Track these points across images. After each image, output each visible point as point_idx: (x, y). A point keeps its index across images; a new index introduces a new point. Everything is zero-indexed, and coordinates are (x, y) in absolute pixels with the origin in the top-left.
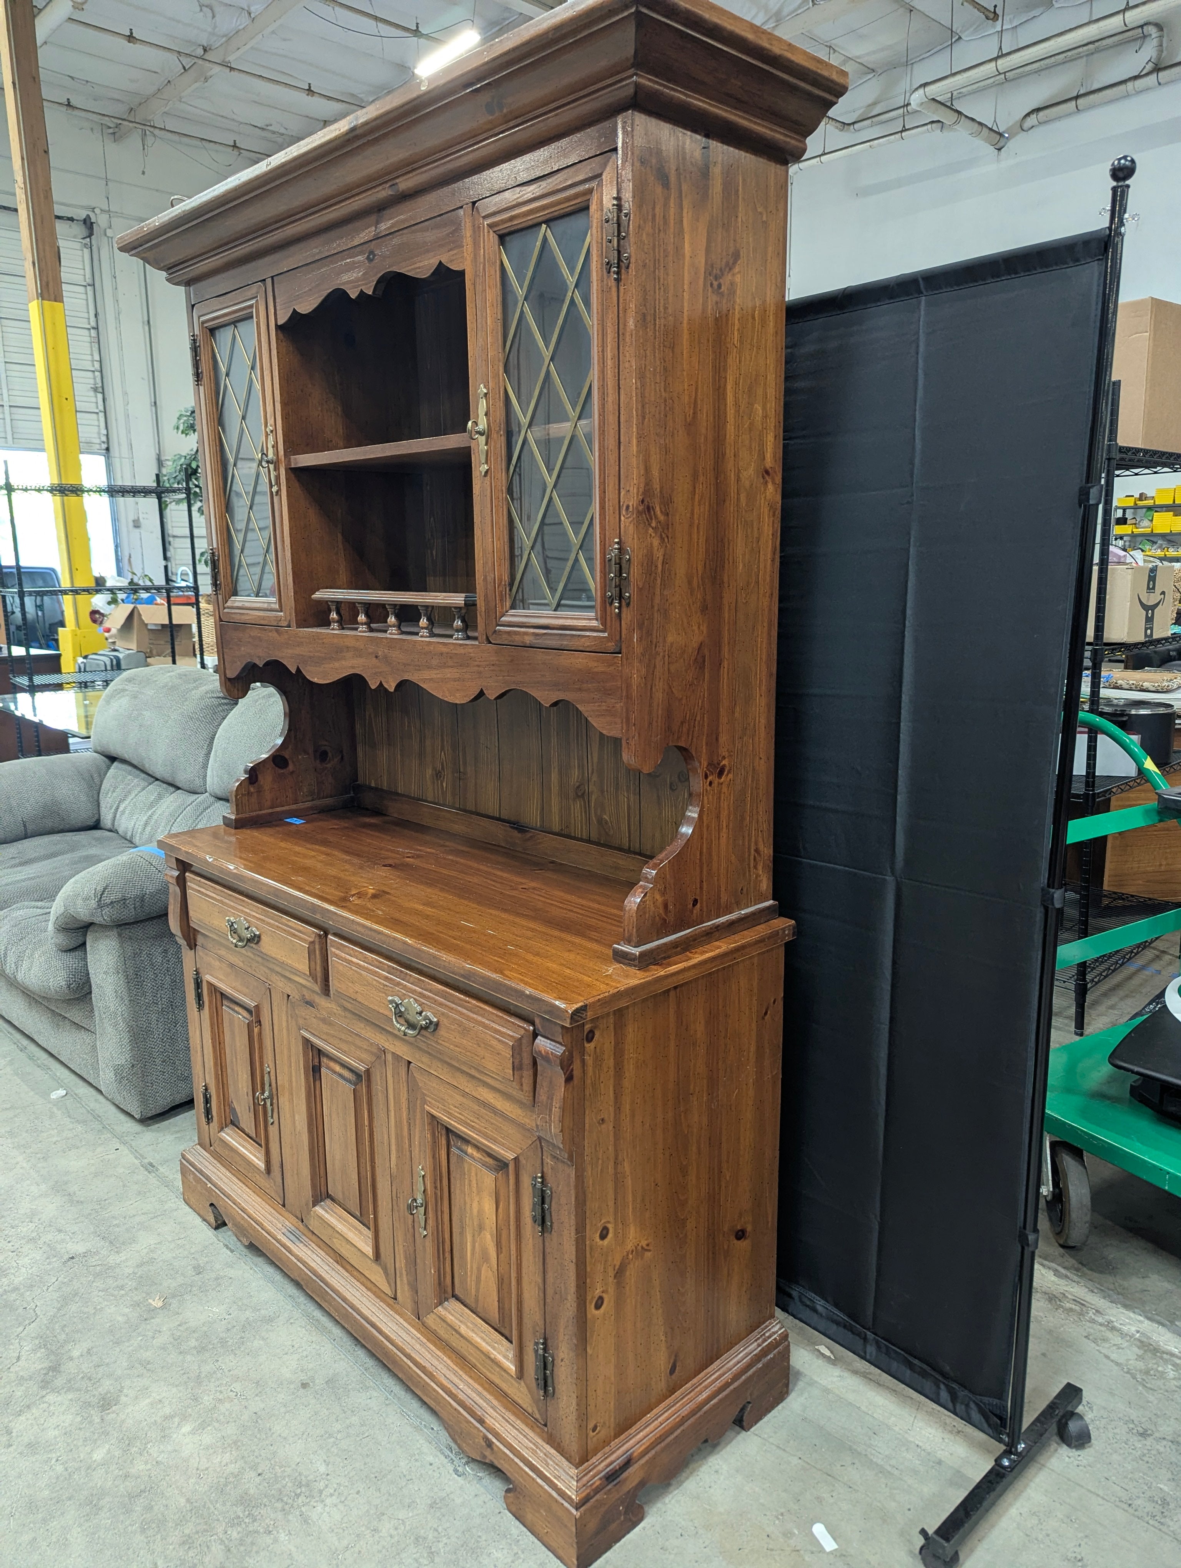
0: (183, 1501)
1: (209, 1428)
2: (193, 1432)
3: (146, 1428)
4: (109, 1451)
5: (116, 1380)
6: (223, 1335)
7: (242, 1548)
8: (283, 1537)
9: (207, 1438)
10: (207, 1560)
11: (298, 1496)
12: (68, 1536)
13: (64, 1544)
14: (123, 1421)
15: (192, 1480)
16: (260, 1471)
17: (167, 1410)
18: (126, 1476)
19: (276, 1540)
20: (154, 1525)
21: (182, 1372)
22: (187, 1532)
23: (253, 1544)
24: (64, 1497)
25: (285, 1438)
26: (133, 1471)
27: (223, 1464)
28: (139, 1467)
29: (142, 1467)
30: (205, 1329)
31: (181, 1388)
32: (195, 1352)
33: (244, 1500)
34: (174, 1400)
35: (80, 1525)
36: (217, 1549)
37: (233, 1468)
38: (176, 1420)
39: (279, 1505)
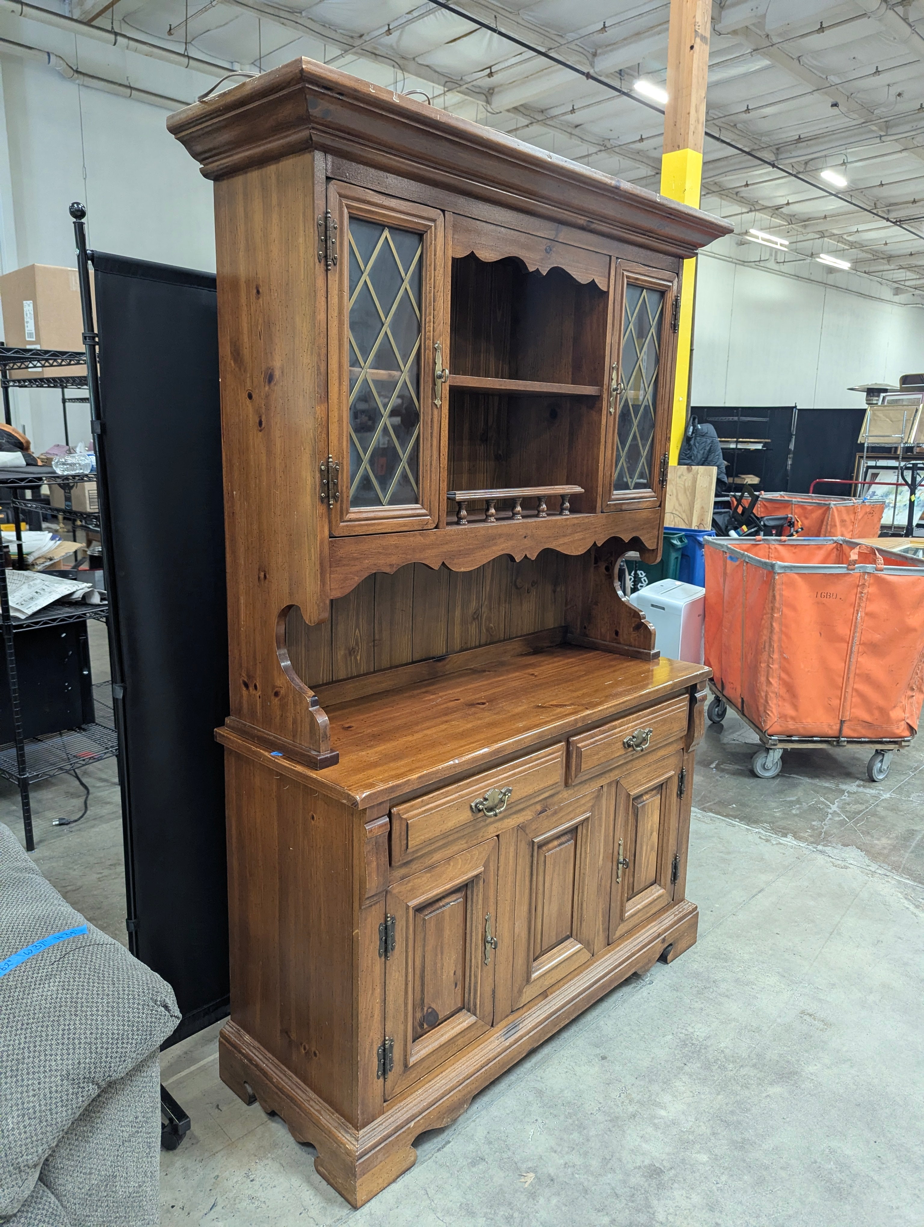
0: (719, 1097)
1: (658, 1100)
2: (665, 1108)
3: (670, 1137)
4: (699, 1152)
5: (629, 1175)
6: (562, 1118)
7: (738, 1061)
8: (723, 1045)
9: (666, 1098)
10: (752, 1074)
11: (693, 1044)
12: (771, 1149)
13: (777, 1149)
14: (668, 1154)
15: (703, 1097)
16: (683, 1065)
17: (650, 1130)
18: (714, 1134)
19: (726, 1047)
20: (742, 1106)
21: (608, 1133)
22: (739, 1088)
23: (733, 1057)
24: (745, 1165)
25: (653, 1058)
26: (709, 1131)
27: (683, 1084)
28: (704, 1129)
29: (704, 1128)
30: (556, 1133)
31: (625, 1128)
32: (585, 1131)
33: (707, 1066)
34: (638, 1128)
35: (760, 1146)
36: (743, 1072)
37: (685, 1078)
38: (656, 1121)
39: (703, 1051)
